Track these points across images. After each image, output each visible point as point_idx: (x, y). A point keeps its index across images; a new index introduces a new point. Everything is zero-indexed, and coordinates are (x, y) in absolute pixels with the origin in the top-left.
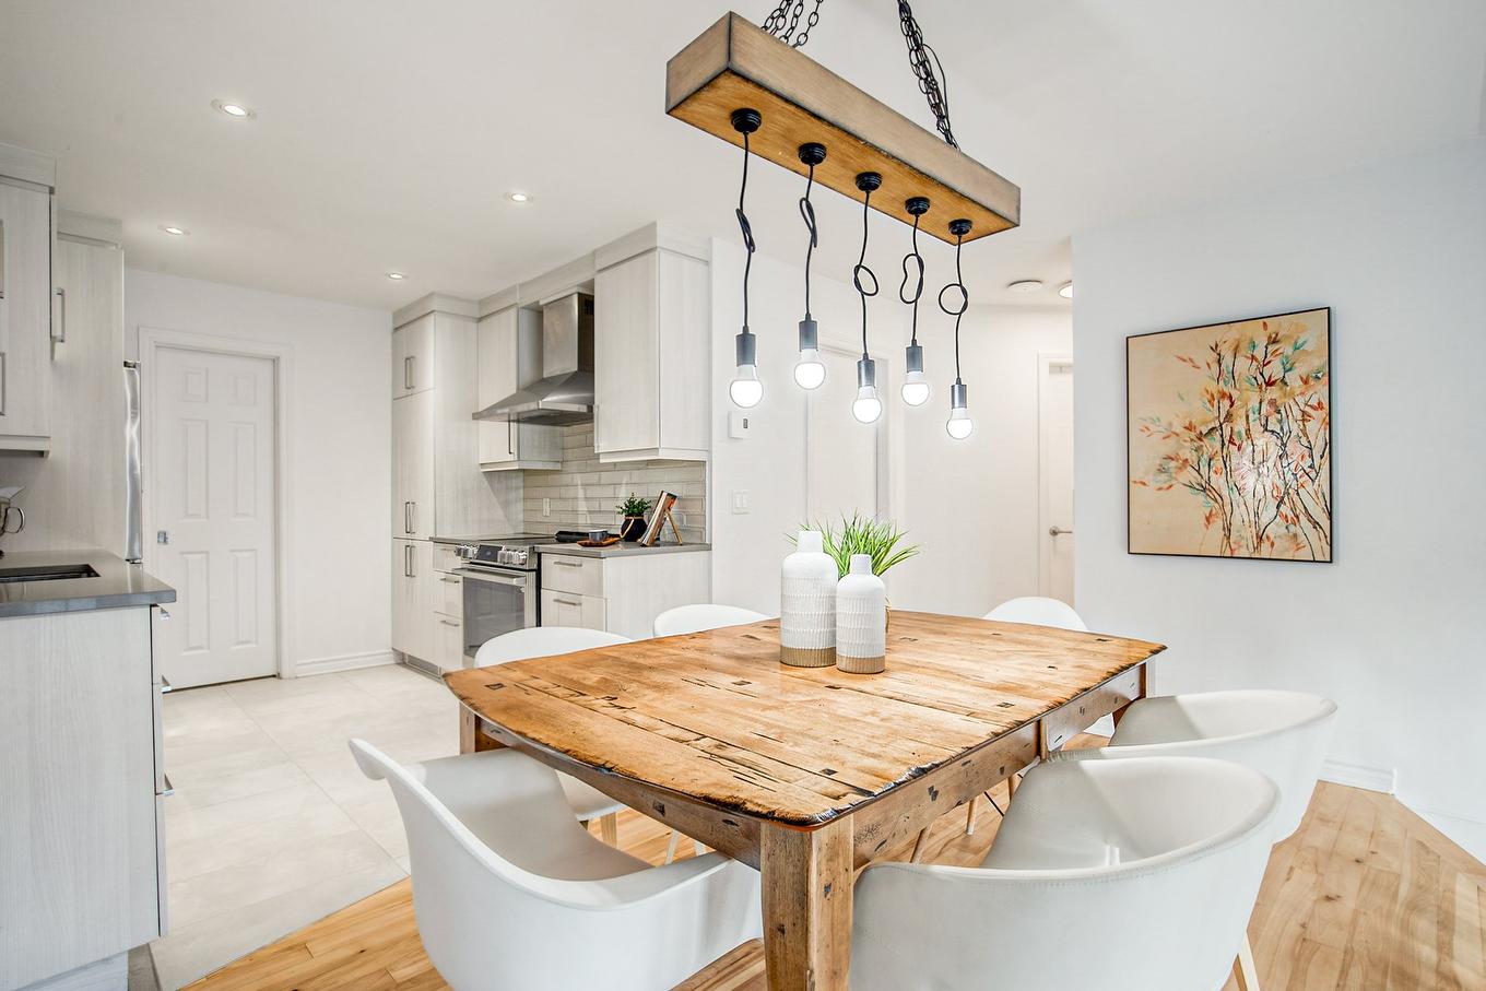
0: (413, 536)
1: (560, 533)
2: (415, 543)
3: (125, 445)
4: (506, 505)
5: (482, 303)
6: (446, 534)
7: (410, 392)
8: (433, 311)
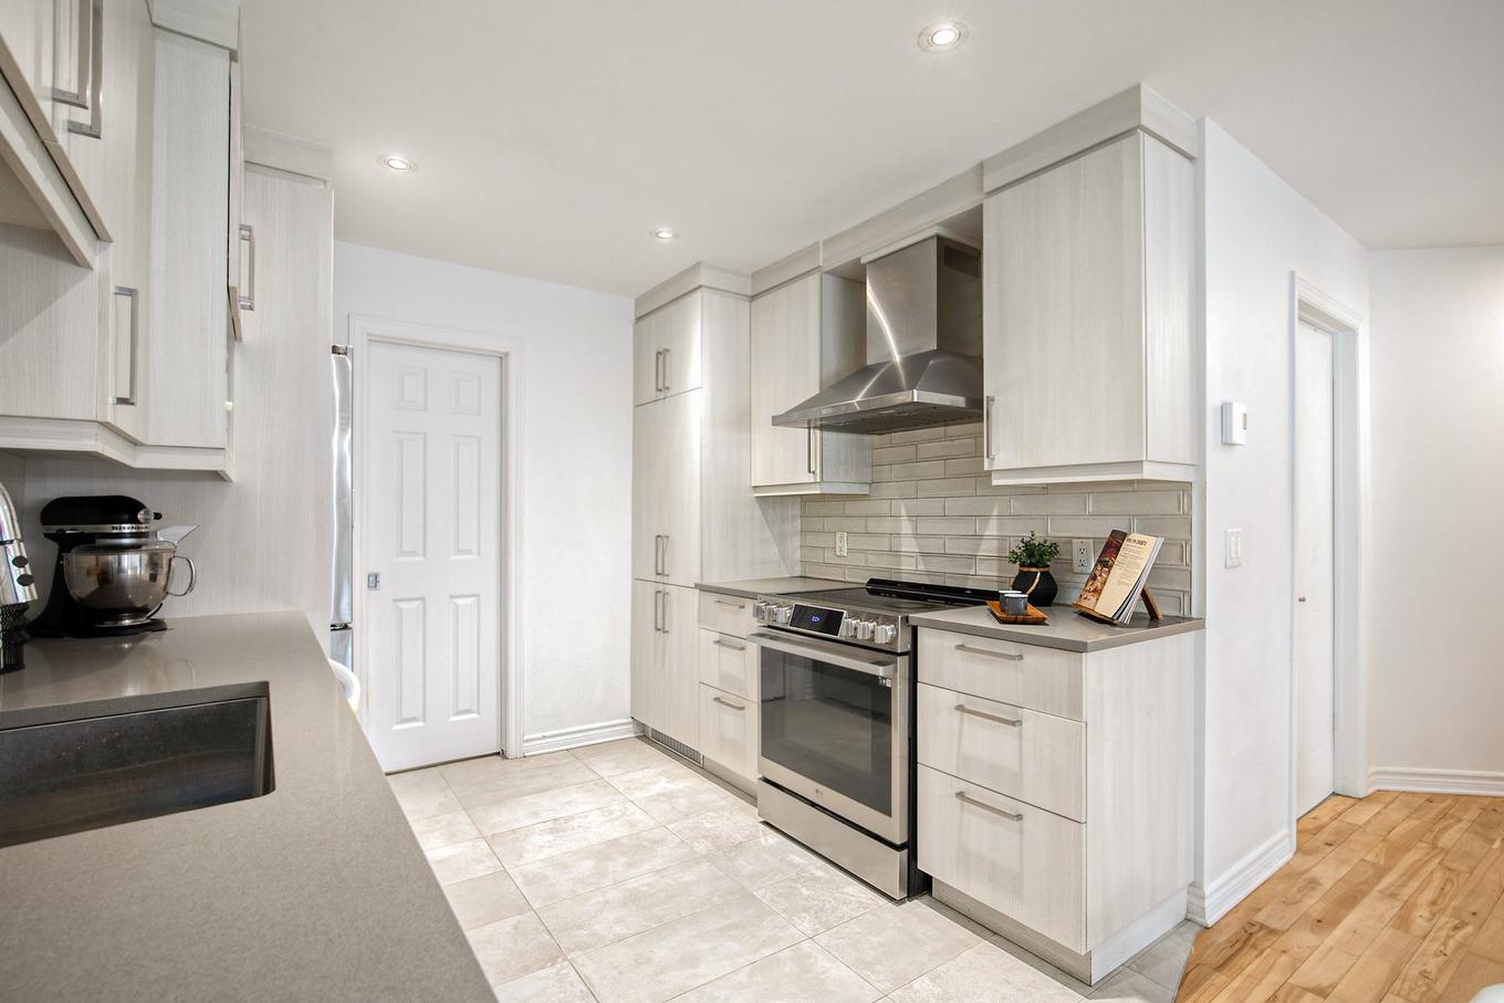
0: (665, 580)
1: (872, 581)
2: (668, 588)
3: (333, 459)
4: (781, 539)
5: (757, 276)
6: (714, 580)
7: (661, 395)
8: (700, 286)
